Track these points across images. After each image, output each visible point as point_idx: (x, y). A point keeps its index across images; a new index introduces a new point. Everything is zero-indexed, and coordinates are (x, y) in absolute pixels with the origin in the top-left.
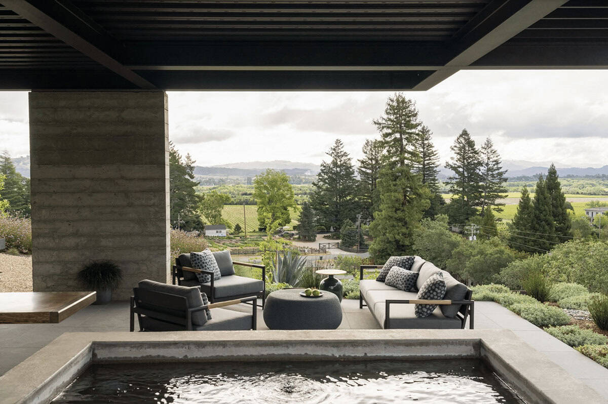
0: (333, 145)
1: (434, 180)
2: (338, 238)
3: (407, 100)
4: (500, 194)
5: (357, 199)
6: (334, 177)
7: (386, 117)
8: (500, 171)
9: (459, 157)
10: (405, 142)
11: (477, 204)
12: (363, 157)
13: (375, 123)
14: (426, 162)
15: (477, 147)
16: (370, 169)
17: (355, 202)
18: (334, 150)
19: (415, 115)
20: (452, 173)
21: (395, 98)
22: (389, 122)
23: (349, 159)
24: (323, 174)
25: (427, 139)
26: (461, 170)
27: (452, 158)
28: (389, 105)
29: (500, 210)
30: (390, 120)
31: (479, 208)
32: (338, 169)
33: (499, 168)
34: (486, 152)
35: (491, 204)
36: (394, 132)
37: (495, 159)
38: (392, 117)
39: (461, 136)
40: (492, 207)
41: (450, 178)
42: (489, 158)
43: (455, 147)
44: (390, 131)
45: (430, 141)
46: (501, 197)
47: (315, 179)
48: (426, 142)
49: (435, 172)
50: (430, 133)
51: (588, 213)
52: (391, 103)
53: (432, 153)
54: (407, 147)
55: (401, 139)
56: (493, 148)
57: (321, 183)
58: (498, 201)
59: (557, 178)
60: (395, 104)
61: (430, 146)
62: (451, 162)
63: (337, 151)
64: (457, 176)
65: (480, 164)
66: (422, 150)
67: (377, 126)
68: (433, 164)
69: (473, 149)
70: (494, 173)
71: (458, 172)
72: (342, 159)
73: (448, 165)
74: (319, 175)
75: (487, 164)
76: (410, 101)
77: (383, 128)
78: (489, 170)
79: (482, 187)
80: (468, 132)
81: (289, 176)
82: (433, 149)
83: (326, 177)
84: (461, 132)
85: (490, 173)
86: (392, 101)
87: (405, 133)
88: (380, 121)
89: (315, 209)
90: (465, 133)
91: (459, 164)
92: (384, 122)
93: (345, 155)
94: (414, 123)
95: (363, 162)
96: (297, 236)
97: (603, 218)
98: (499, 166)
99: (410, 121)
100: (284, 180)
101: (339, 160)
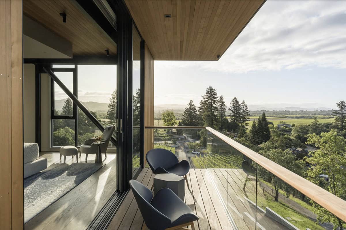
0: (190, 102)
1: (225, 114)
2: (191, 134)
3: (213, 89)
4: (248, 119)
5: (198, 121)
6: (190, 113)
7: (206, 95)
8: (248, 111)
9: (233, 106)
10: (212, 104)
11: (239, 123)
12: (200, 106)
13: (202, 97)
14: (222, 108)
15: (240, 103)
16: (202, 110)
17: (197, 122)
18: (190, 103)
19: (216, 94)
20: (231, 112)
21: (209, 88)
22: (207, 97)
23: (195, 107)
24: (186, 112)
25: (222, 100)
26: (234, 111)
27: (231, 107)
28: (207, 90)
29: (247, 125)
30: (207, 96)
31: (240, 124)
32: (191, 110)
33: (247, 111)
34: (242, 105)
35: (244, 123)
36: (209, 100)
37: (246, 107)
38: (208, 95)
39: (234, 99)
40: (245, 124)
41: (230, 114)
42: (244, 107)
43: (232, 103)
44: (207, 99)
45: (223, 101)
46: (248, 121)
47: (183, 113)
48: (222, 101)
49: (225, 111)
50: (223, 98)
51: (278, 126)
52: (208, 90)
53: (224, 105)
54: (213, 105)
55: (211, 102)
56: (245, 103)
57: (185, 115)
58: (246, 122)
59: (265, 117)
60: (209, 90)
61: (223, 102)
62: (230, 108)
63: (191, 104)
64: (232, 113)
65: (240, 109)
66: (221, 104)
67: (203, 98)
68: (225, 108)
69: (238, 104)
70: (245, 112)
71: (233, 112)
72: (193, 107)
73: (229, 109)
74: (185, 112)
75: (243, 109)
76: (214, 89)
77: (205, 98)
78: (244, 111)
79: (241, 117)
80: (236, 98)
81: (174, 112)
82: (225, 103)
83: (187, 113)
84: (234, 98)
85: (244, 112)
86: (208, 89)
87: (213, 100)
88: (204, 96)
89: (183, 124)
90: (235, 98)
91: (233, 109)
92: (205, 96)
93: (194, 105)
94: (216, 97)
95: (199, 108)
96: (177, 133)
97: (283, 128)
98: (247, 110)
99: (214, 96)
100: (172, 114)
101: (191, 107)
